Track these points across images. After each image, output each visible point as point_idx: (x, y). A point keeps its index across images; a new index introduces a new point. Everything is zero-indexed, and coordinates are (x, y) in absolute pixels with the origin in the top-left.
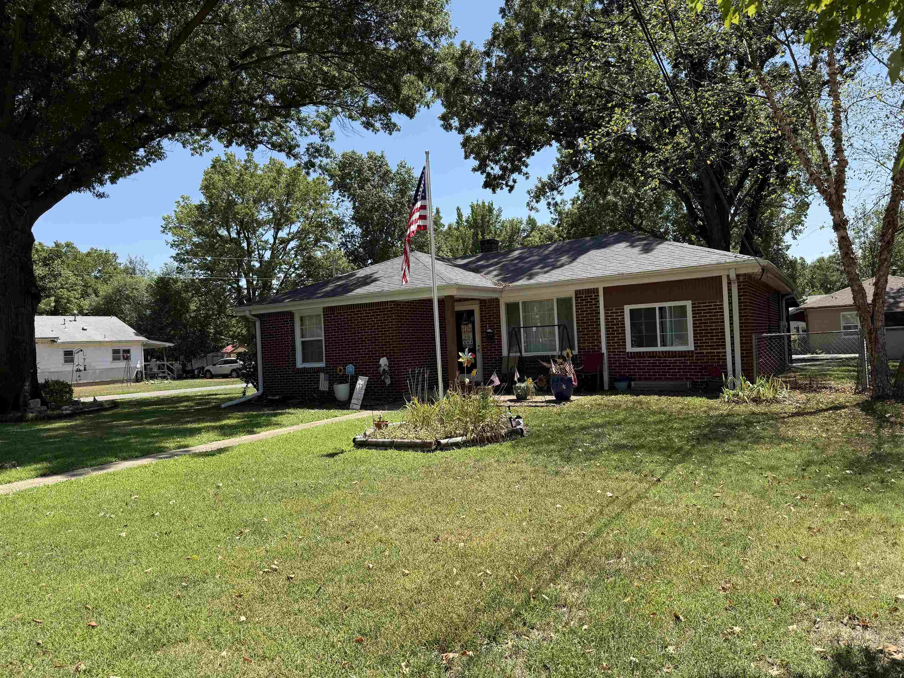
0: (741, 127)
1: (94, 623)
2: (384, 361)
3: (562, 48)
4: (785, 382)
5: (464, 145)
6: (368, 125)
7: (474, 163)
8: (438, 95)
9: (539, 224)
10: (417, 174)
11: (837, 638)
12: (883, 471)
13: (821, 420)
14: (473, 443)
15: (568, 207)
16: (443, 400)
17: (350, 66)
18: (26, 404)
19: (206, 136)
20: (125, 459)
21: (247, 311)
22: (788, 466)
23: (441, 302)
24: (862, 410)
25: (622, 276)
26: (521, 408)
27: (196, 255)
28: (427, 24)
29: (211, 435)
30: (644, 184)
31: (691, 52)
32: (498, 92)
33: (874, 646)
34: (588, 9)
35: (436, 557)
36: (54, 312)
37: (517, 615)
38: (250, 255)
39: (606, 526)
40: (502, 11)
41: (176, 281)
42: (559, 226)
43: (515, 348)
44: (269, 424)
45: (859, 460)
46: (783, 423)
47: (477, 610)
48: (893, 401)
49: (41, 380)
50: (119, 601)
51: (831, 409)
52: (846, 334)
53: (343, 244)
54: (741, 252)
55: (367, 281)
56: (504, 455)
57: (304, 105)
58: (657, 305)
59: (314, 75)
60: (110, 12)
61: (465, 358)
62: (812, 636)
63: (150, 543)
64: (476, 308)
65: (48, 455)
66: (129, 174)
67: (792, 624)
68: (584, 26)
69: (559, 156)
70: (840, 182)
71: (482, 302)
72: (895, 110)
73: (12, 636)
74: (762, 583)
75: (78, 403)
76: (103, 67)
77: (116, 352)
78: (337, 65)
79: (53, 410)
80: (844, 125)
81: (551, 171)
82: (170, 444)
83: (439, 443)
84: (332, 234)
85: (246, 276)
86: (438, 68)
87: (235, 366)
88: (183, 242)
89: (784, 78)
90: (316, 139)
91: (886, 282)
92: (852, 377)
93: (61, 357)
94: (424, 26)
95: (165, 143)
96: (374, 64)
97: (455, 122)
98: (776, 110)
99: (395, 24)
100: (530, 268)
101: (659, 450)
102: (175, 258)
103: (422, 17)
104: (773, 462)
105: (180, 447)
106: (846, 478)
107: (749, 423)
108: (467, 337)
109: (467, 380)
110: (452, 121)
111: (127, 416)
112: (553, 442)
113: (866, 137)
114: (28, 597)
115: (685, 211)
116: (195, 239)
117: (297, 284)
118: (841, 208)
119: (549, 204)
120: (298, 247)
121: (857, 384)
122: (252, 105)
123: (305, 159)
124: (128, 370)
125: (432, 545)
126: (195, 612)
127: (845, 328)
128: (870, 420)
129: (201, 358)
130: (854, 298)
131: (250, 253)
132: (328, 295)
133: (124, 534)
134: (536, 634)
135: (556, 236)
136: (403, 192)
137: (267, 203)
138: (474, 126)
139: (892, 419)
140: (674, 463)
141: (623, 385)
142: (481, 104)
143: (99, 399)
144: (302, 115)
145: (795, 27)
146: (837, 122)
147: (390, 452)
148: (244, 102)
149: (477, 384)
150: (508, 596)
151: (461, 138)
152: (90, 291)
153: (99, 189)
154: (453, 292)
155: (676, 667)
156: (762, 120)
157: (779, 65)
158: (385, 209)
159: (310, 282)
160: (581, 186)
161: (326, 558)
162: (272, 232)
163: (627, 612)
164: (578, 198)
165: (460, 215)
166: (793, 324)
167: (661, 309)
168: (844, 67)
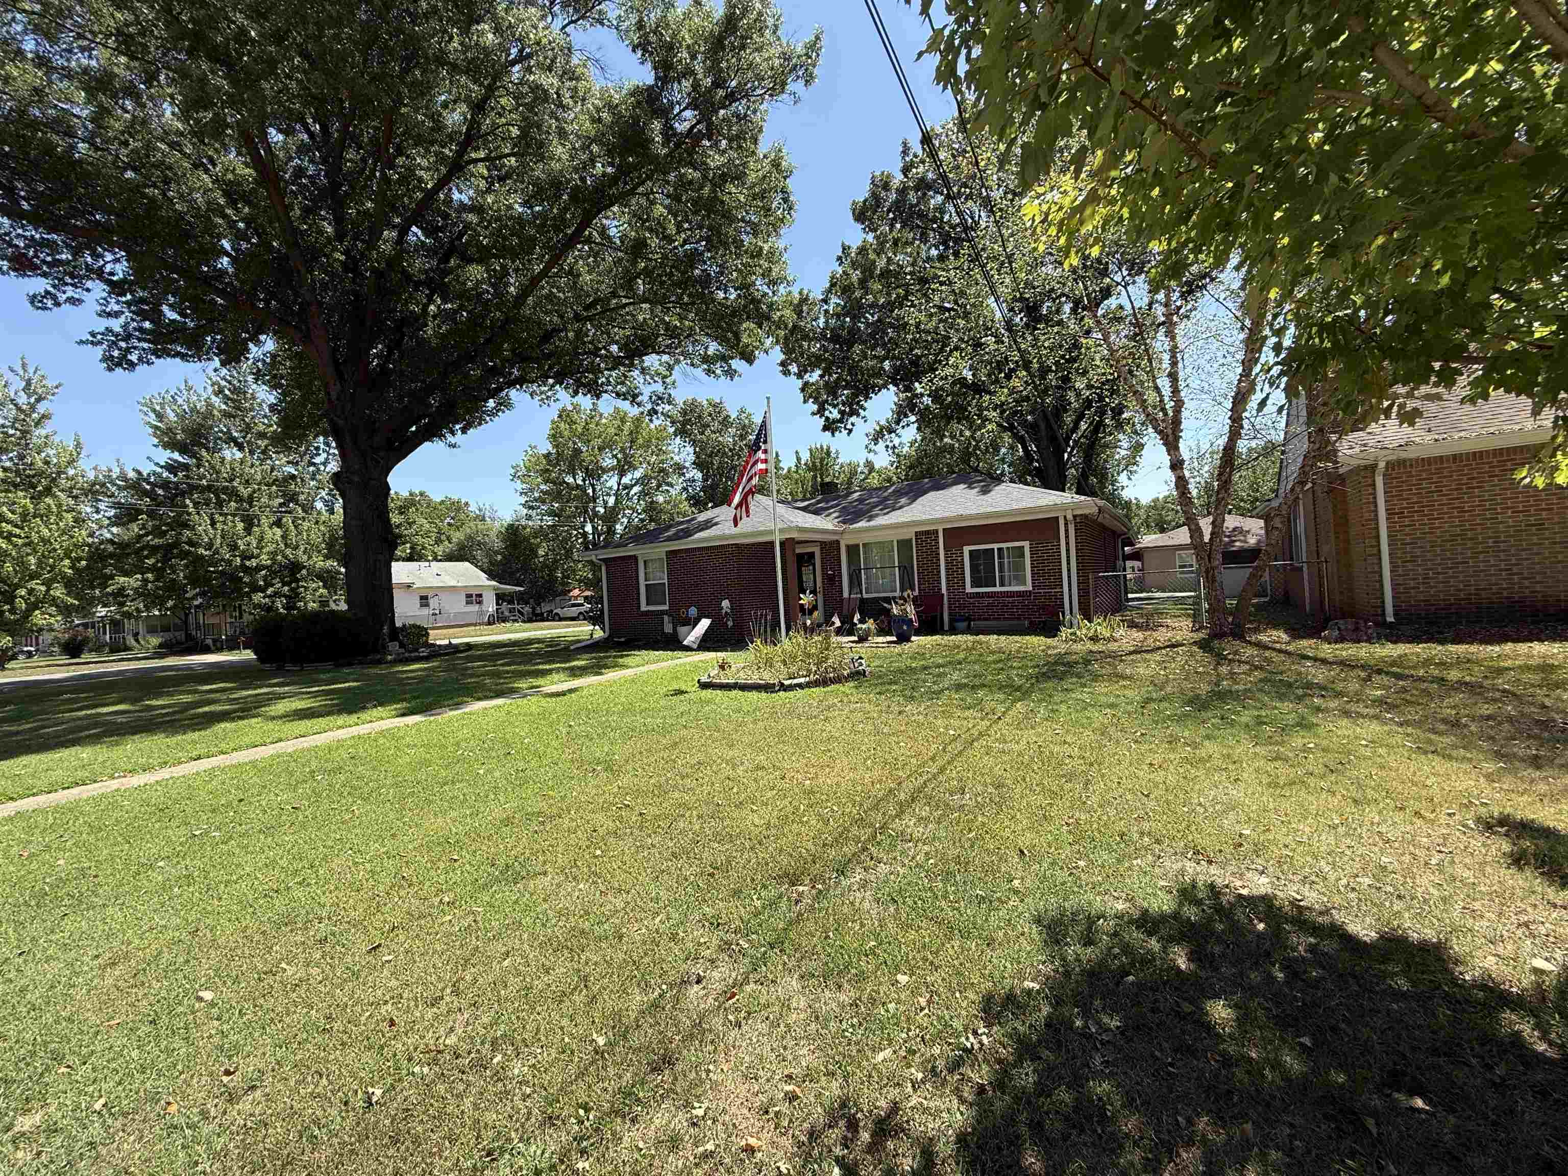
0: (1077, 370)
1: (456, 857)
2: (725, 604)
3: (898, 295)
4: (1123, 621)
5: (803, 390)
6: (709, 372)
7: (813, 407)
8: (777, 342)
9: (877, 467)
10: (758, 420)
11: (1182, 871)
12: (1222, 708)
13: (1158, 658)
14: (816, 684)
15: (906, 449)
16: (786, 642)
17: (691, 315)
18: (384, 647)
19: (553, 386)
20: (479, 699)
21: (593, 556)
22: (1127, 704)
23: (782, 544)
24: (1200, 648)
25: (961, 517)
26: (863, 650)
27: (543, 502)
28: (767, 273)
29: (562, 676)
30: (980, 428)
31: (1027, 296)
32: (835, 339)
33: (1219, 882)
34: (923, 255)
35: (783, 794)
36: (410, 559)
37: (865, 849)
38: (595, 502)
39: (949, 763)
40: (839, 258)
41: (524, 528)
42: (897, 468)
43: (856, 590)
44: (616, 666)
45: (1198, 697)
46: (1121, 661)
47: (824, 845)
48: (1230, 638)
49: (398, 624)
50: (480, 837)
51: (1168, 647)
52: (1182, 573)
53: (685, 489)
54: (1077, 493)
55: (708, 524)
56: (847, 695)
57: (647, 354)
58: (995, 546)
59: (657, 325)
60: (459, 266)
61: (806, 599)
62: (1157, 870)
63: (506, 779)
64: (817, 550)
65: (408, 696)
66: (480, 424)
67: (1136, 858)
68: (920, 272)
69: (896, 400)
70: (1176, 422)
71: (823, 544)
72: (1232, 349)
73: (379, 869)
74: (1105, 818)
75: (434, 645)
76: (454, 320)
77: (469, 596)
78: (679, 314)
79: (410, 652)
80: (1180, 365)
81: (889, 415)
82: (522, 684)
83: (782, 684)
84: (673, 479)
85: (592, 521)
86: (776, 316)
87: (582, 609)
88: (532, 490)
89: (1119, 320)
90: (659, 388)
91: (1224, 520)
92: (1189, 615)
93: (418, 601)
94: (763, 275)
95: (514, 393)
96: (715, 313)
97: (794, 368)
98: (1112, 352)
99: (735, 274)
100: (869, 511)
101: (999, 689)
102: (524, 505)
103: (761, 267)
104: (1112, 700)
105: (532, 688)
106: (1186, 715)
107: (1087, 662)
108: (807, 577)
109: (809, 622)
110: (790, 367)
111: (480, 658)
112: (896, 683)
113: (1203, 377)
114: (392, 832)
115: (1021, 454)
116: (543, 487)
117: (640, 529)
118: (1177, 448)
119: (887, 447)
120: (640, 492)
121: (1194, 622)
122: (597, 356)
123: (649, 406)
124: (481, 613)
125: (780, 784)
126: (552, 846)
127: (1180, 567)
128: (1207, 657)
129: (550, 601)
130: (1191, 537)
131: (594, 499)
132: (669, 539)
133: (481, 772)
134: (883, 869)
135: (895, 479)
136: (742, 437)
137: (612, 450)
138: (813, 371)
139: (1230, 657)
140: (1014, 701)
141: (962, 625)
142: (820, 349)
143: (454, 641)
144: (645, 365)
145: (1130, 270)
146: (1174, 364)
147: (734, 693)
148: (590, 353)
149: (819, 625)
150: (855, 831)
151: (800, 383)
152: (443, 537)
153: (451, 439)
154: (795, 535)
155: (1022, 901)
156: (1098, 363)
157: (1113, 307)
158: (725, 453)
159: (652, 526)
160: (919, 429)
161: (676, 795)
162: (616, 478)
163: (972, 846)
164: (916, 441)
165: (799, 459)
166: (1129, 564)
167: (1000, 549)
168: (1179, 308)
